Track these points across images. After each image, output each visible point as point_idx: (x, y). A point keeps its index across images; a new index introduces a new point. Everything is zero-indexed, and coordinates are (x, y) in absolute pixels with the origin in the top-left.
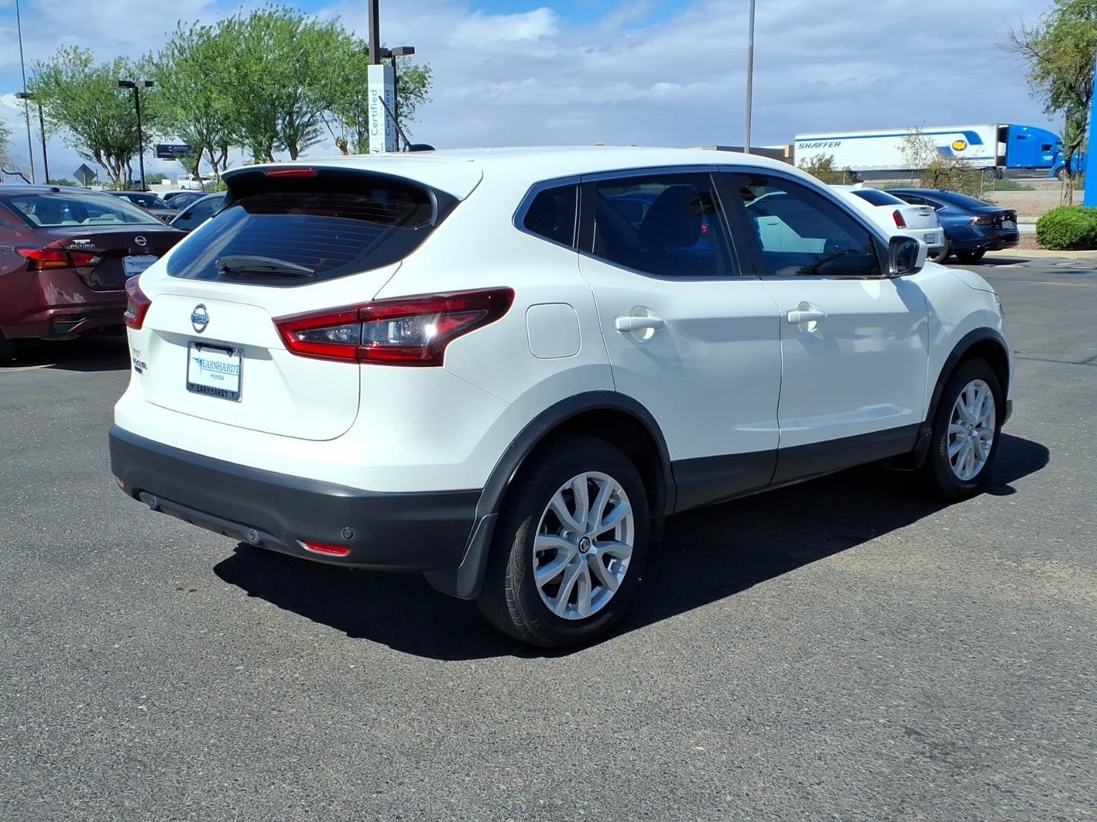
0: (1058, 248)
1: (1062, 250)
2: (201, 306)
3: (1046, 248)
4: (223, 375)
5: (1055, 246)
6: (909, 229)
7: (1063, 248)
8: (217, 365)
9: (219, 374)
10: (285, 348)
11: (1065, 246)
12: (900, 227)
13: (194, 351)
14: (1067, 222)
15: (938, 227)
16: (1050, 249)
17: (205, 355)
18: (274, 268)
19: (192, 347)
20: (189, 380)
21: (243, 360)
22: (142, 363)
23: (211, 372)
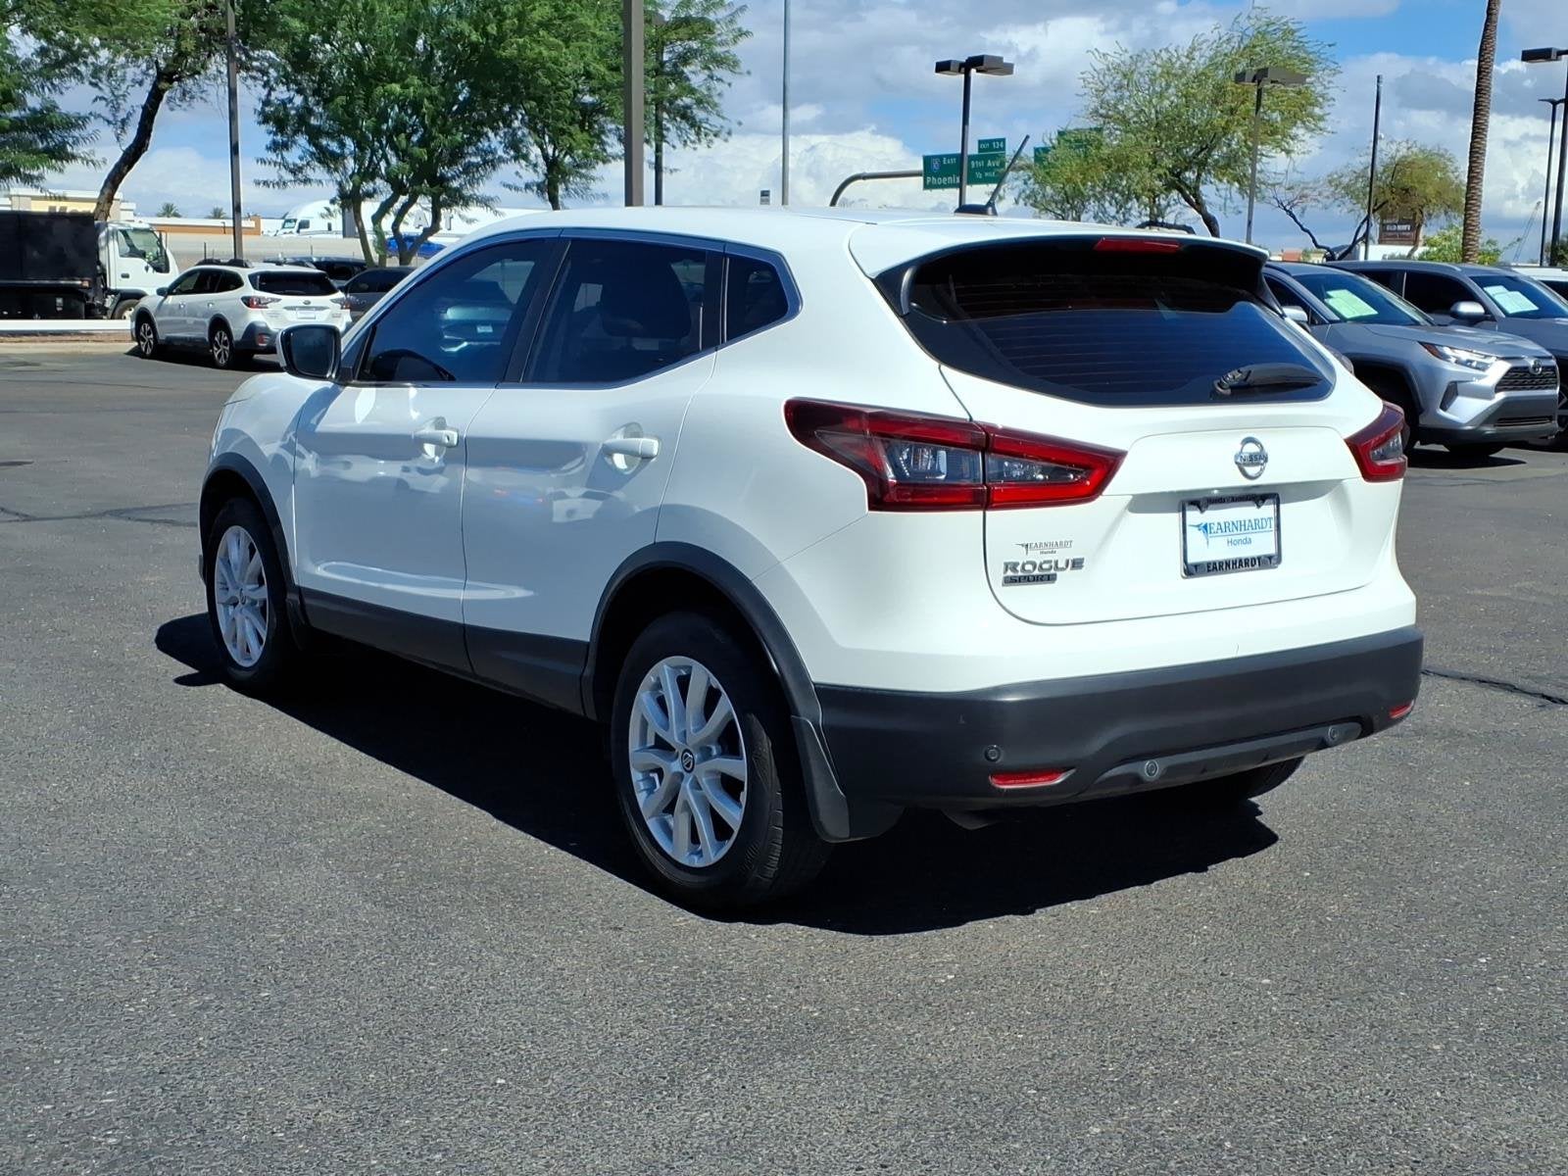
2: (1249, 440)
4: (1249, 536)
8: (1240, 526)
9: (1243, 537)
10: (1361, 476)
17: (1214, 516)
19: (1189, 510)
20: (1189, 561)
21: (1282, 506)
22: (1068, 562)
23: (1226, 538)
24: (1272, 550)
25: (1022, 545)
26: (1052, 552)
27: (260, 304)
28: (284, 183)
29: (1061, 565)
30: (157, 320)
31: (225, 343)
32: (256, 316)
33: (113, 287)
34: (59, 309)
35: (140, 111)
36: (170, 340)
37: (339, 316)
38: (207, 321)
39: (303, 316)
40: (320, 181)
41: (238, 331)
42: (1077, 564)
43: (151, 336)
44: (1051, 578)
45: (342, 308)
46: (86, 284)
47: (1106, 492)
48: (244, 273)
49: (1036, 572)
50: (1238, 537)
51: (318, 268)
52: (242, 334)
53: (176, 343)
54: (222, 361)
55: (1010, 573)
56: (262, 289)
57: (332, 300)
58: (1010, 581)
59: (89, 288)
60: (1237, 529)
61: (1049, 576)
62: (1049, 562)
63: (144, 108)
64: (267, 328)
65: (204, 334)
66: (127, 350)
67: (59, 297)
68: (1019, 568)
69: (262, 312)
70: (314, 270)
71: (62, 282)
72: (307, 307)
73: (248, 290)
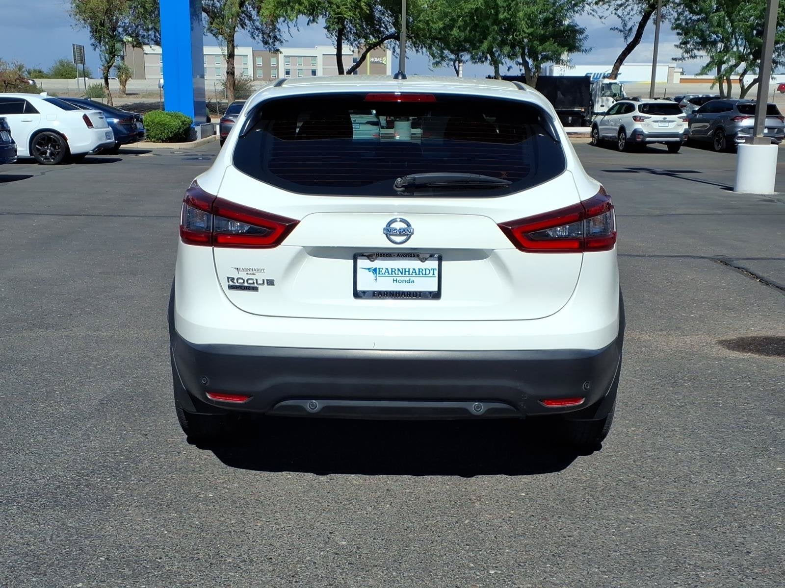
0: (160, 141)
1: (163, 142)
3: (151, 141)
4: (412, 279)
5: (157, 140)
6: (95, 128)
7: (163, 141)
8: (403, 272)
10: (515, 248)
11: (164, 139)
12: (90, 127)
13: (362, 263)
14: (164, 122)
15: (108, 127)
16: (154, 142)
17: (382, 264)
18: (467, 182)
19: (359, 259)
20: (359, 289)
21: (443, 263)
22: (263, 280)
23: (393, 278)
24: (435, 289)
25: (235, 268)
26: (253, 274)
27: (641, 119)
28: (684, 59)
29: (260, 282)
30: (600, 127)
31: (623, 139)
32: (638, 126)
33: (596, 112)
34: (569, 122)
35: (638, 25)
36: (604, 138)
37: (681, 125)
38: (618, 128)
39: (662, 125)
40: (702, 56)
41: (629, 132)
42: (271, 283)
43: (597, 135)
44: (255, 289)
45: (683, 121)
46: (583, 110)
47: (283, 243)
48: (637, 104)
49: (246, 284)
50: (402, 279)
51: (676, 101)
52: (630, 135)
53: (606, 139)
54: (621, 148)
55: (231, 283)
56: (643, 112)
57: (679, 117)
58: (231, 287)
59: (585, 112)
60: (402, 273)
61: (253, 287)
62: (252, 279)
63: (640, 23)
64: (642, 132)
65: (615, 134)
66: (589, 142)
67: (570, 116)
68: (235, 281)
69: (641, 124)
70: (674, 102)
71: (576, 109)
72: (664, 121)
73: (637, 113)
